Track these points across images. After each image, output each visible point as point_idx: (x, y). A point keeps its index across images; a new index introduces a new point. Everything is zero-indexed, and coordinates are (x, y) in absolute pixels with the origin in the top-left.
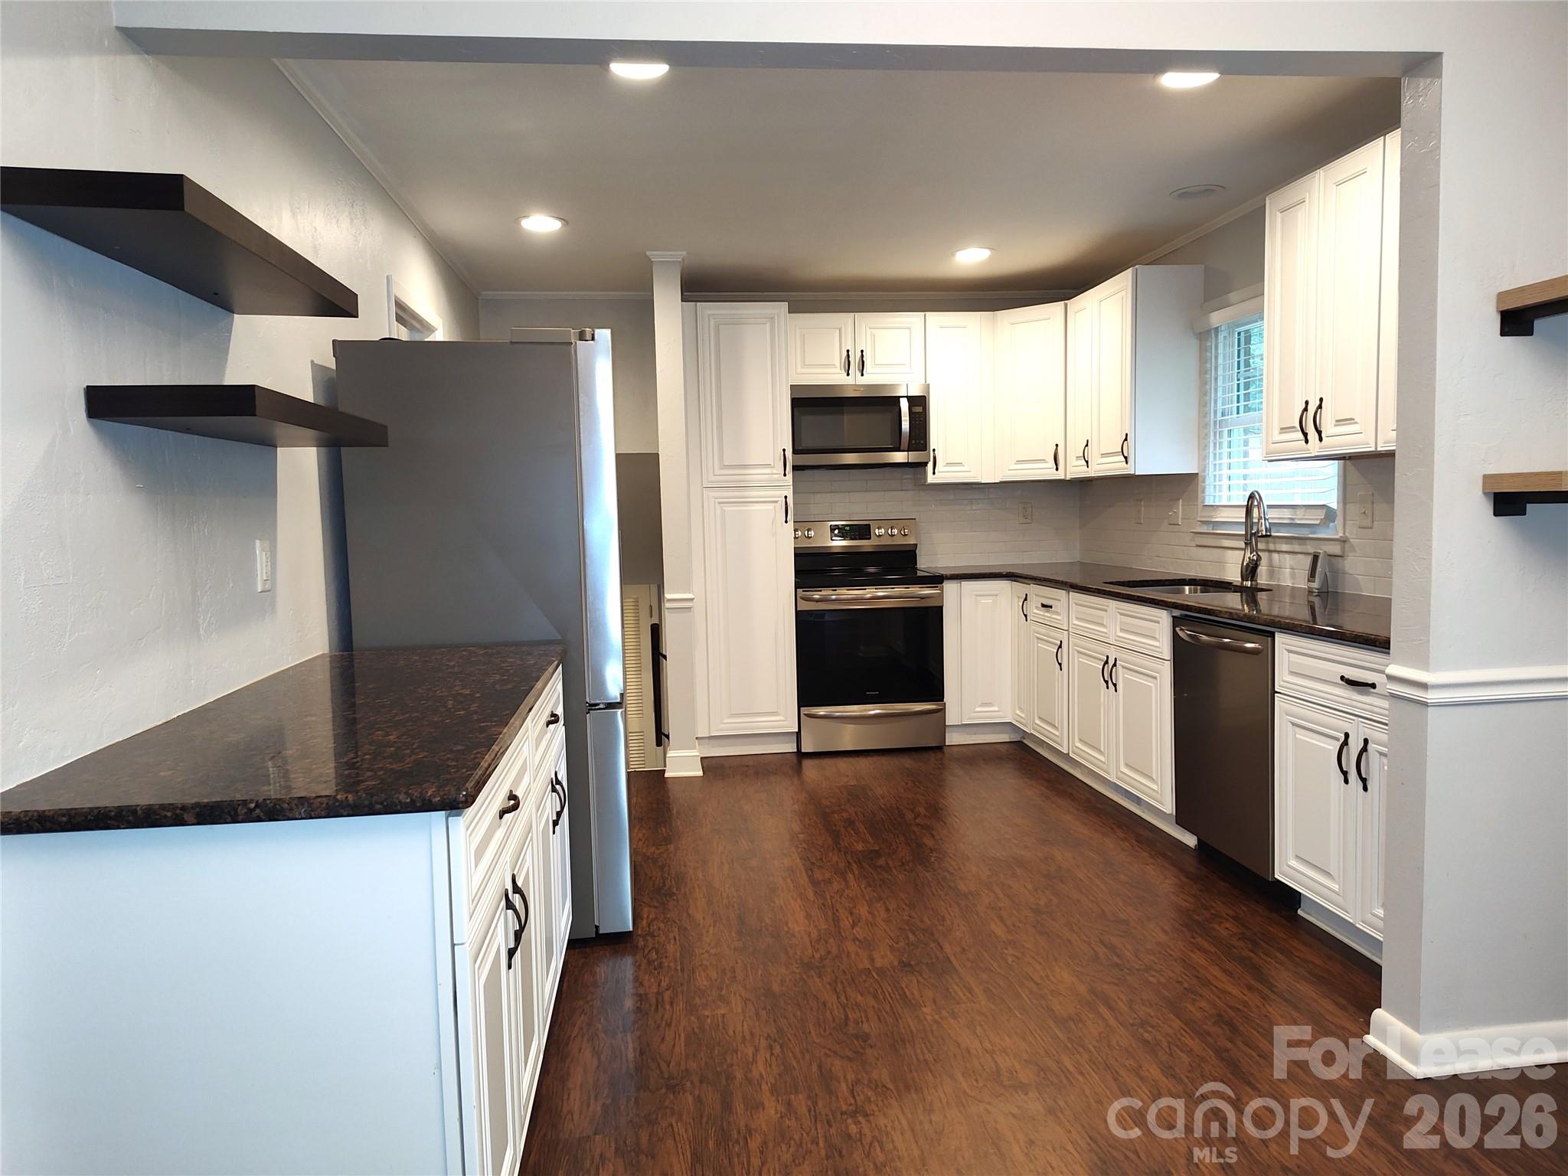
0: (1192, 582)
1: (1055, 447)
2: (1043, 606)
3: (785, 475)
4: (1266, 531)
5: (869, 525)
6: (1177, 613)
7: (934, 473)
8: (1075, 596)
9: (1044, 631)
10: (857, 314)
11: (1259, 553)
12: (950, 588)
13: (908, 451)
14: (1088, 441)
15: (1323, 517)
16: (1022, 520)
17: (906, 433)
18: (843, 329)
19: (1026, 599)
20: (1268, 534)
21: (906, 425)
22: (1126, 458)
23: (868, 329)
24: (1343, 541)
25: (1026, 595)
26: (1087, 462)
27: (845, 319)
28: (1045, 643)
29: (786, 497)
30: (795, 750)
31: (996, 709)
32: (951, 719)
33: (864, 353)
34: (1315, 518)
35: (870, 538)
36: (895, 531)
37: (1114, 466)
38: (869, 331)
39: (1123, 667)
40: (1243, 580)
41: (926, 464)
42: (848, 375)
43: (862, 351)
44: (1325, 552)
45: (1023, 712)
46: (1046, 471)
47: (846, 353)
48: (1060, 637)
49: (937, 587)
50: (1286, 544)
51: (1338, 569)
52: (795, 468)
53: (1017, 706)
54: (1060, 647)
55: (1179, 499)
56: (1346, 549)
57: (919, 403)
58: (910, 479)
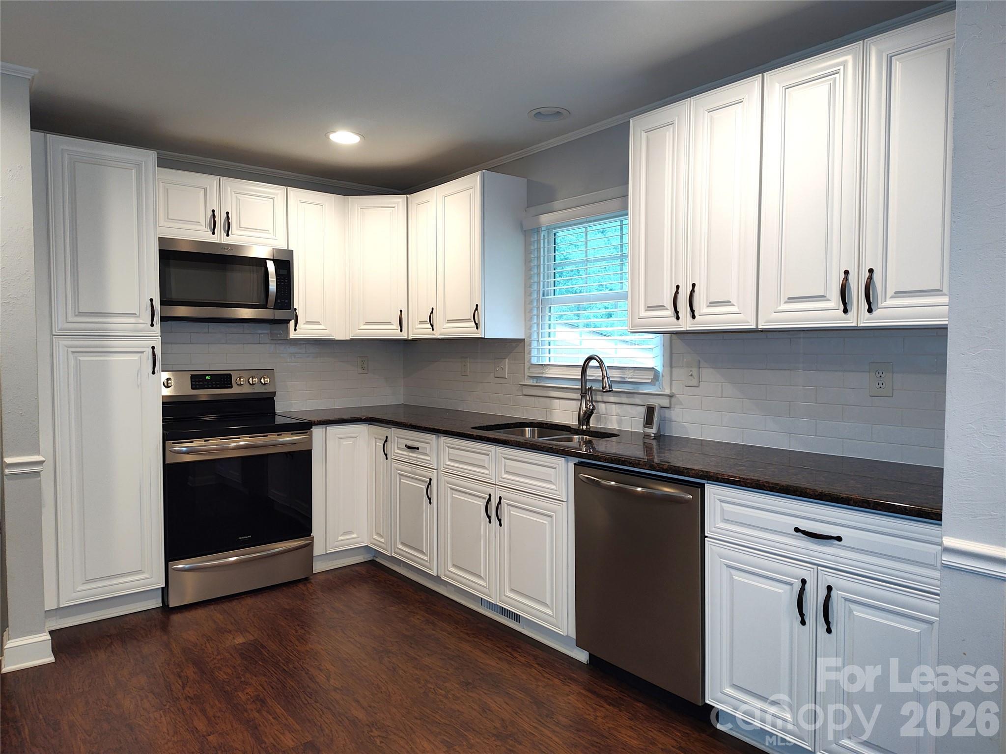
0: (531, 424)
1: (400, 313)
2: (409, 448)
3: (152, 325)
4: (609, 388)
5: (230, 375)
6: (577, 460)
7: (295, 330)
8: (444, 440)
9: (409, 469)
10: (222, 178)
11: (594, 403)
12: (317, 432)
13: (274, 309)
14: (433, 309)
15: (652, 377)
16: (361, 371)
17: (274, 292)
18: (208, 189)
19: (386, 441)
20: (611, 389)
21: (273, 286)
22: (476, 324)
23: (233, 193)
24: (671, 396)
25: (387, 437)
26: (432, 326)
27: (211, 181)
28: (410, 479)
29: (153, 348)
30: (161, 605)
31: (355, 535)
32: (318, 550)
33: (230, 215)
34: (648, 377)
35: (231, 387)
36: (256, 380)
37: (466, 330)
38: (233, 195)
39: (508, 505)
40: (580, 424)
41: (288, 321)
42: (214, 233)
43: (227, 213)
44: (659, 405)
45: (382, 536)
46: (391, 332)
47: (211, 213)
48: (430, 475)
49: (307, 433)
50: (614, 396)
51: (665, 417)
52: (163, 319)
53: (374, 531)
54: (430, 483)
55: (506, 358)
56: (672, 402)
57: (285, 265)
58: (268, 334)
